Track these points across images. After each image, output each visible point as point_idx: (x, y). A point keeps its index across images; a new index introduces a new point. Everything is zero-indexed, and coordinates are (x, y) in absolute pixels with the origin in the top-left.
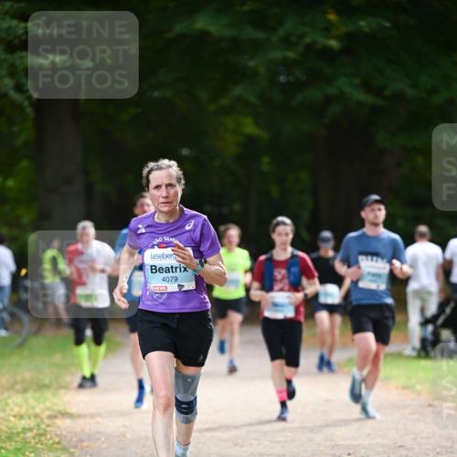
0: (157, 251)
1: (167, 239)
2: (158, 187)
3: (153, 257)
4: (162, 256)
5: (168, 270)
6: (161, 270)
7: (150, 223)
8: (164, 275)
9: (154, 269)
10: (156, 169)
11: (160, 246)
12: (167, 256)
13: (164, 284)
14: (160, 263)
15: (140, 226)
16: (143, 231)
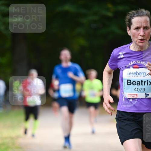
0: (132, 70)
1: (139, 62)
2: (138, 28)
3: (129, 74)
4: (136, 74)
5: (139, 83)
6: (134, 83)
7: (128, 51)
8: (136, 86)
9: (129, 82)
10: (137, 16)
11: (134, 66)
12: (139, 74)
13: (136, 93)
14: (133, 78)
15: (120, 53)
16: (122, 56)
